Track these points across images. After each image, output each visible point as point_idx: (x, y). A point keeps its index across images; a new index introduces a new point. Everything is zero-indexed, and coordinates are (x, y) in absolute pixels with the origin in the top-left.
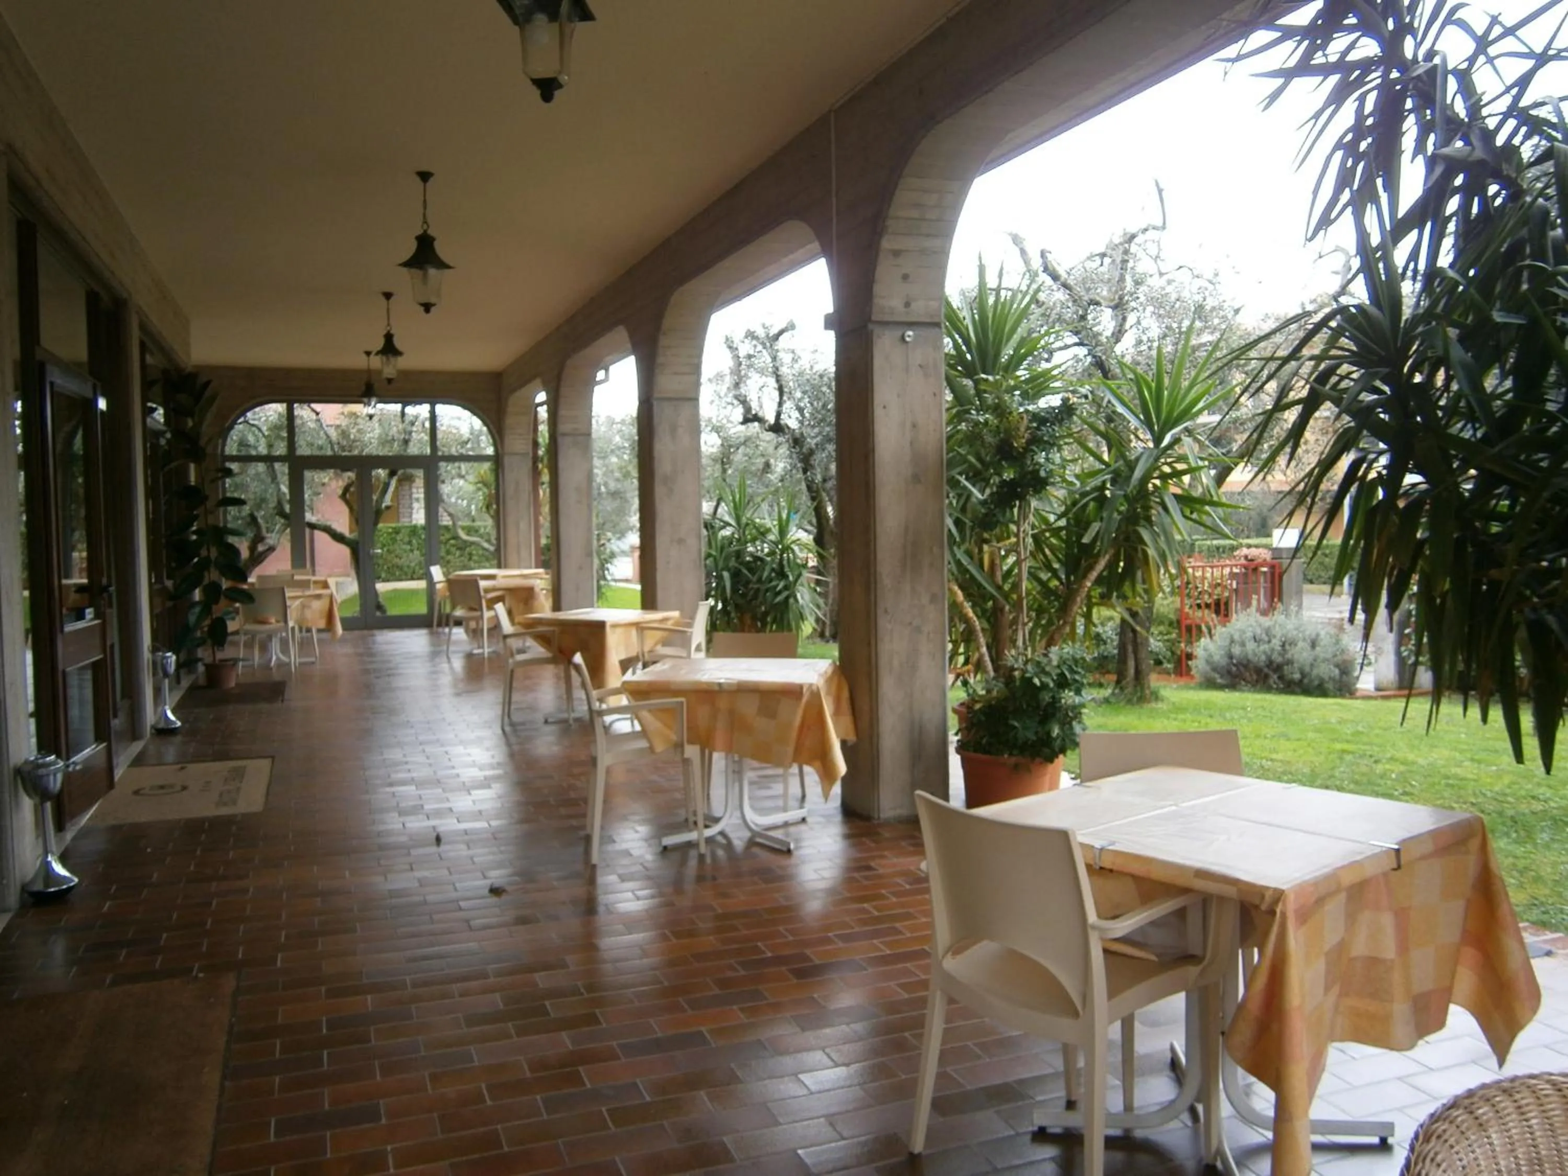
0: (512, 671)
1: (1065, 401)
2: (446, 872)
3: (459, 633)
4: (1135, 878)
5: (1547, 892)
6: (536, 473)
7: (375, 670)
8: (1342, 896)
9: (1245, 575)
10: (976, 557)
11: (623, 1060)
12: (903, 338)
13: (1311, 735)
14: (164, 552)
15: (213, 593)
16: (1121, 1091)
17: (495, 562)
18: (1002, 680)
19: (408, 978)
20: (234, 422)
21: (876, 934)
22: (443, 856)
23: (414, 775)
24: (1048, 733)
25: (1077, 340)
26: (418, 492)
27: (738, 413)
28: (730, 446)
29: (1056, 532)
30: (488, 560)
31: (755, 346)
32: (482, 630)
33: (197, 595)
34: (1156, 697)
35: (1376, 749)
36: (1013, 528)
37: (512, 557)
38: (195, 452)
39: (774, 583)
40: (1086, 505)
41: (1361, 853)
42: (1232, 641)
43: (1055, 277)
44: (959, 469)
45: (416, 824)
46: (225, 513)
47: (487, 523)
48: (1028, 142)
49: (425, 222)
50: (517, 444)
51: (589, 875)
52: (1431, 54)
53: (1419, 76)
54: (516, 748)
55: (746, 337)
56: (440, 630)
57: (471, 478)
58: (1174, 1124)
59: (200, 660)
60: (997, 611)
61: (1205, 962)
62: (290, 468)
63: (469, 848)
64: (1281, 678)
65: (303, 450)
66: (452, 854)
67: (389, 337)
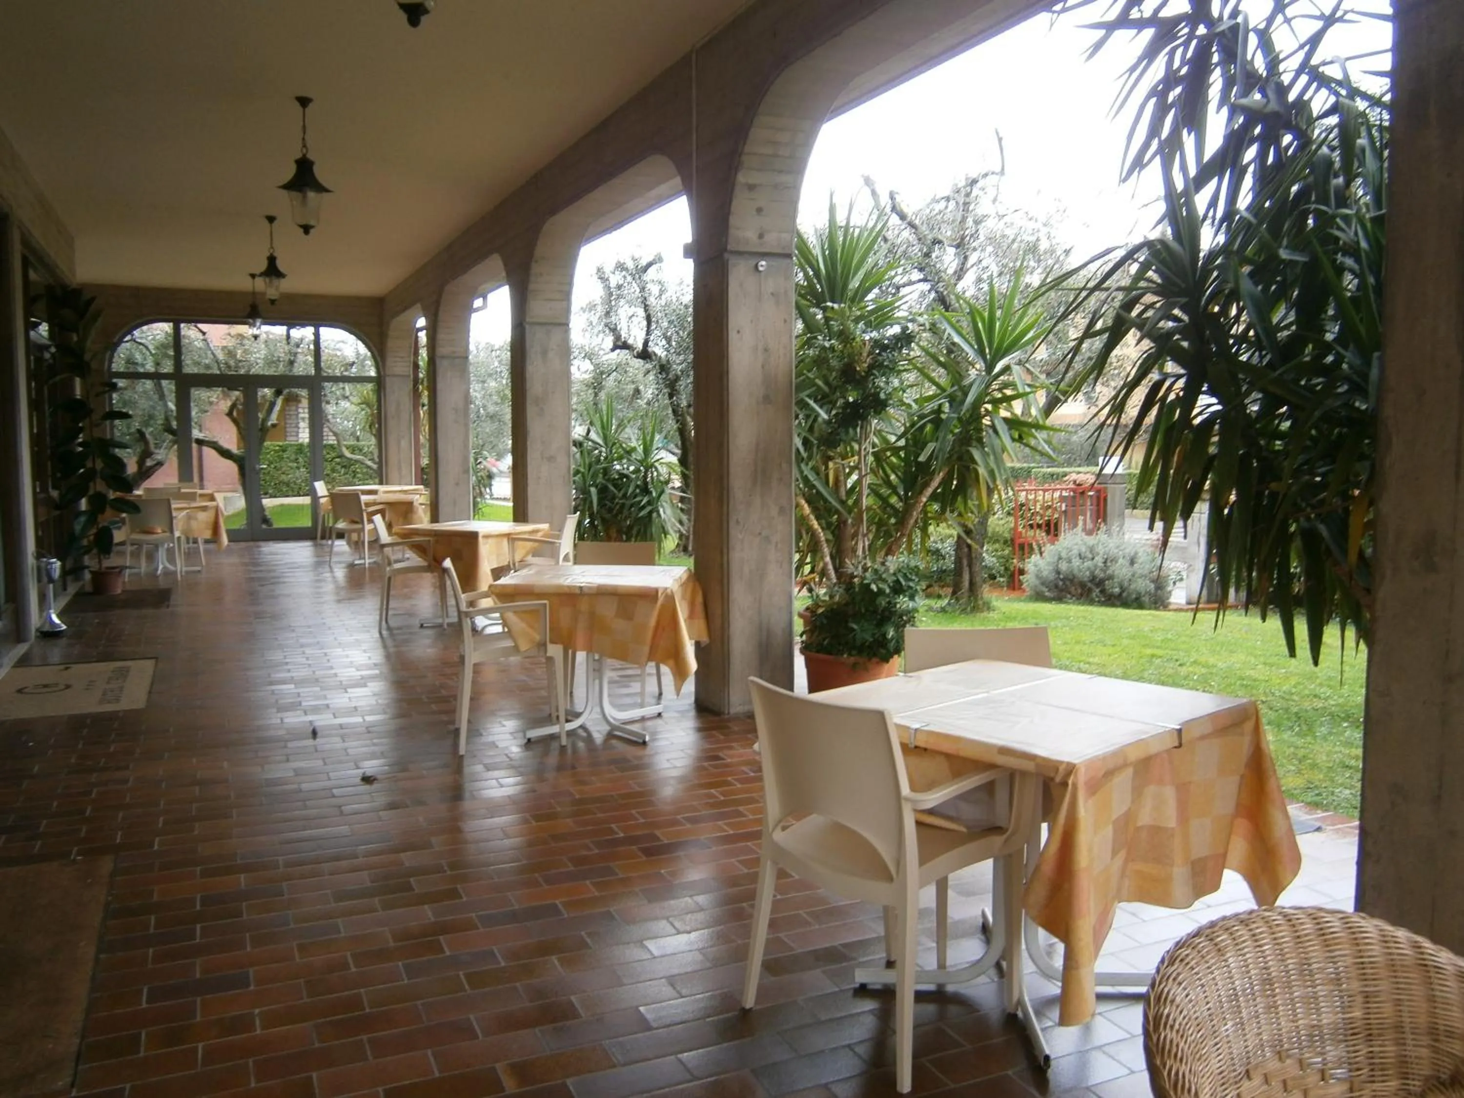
0: (390, 579)
1: (904, 329)
2: (320, 762)
3: (341, 545)
4: (948, 756)
5: (1321, 776)
6: (416, 394)
7: (259, 579)
8: (1130, 771)
9: (1074, 497)
10: (822, 475)
11: (482, 930)
12: (756, 266)
13: (1125, 642)
14: (49, 464)
15: (99, 503)
16: (935, 952)
17: (377, 480)
18: (844, 586)
19: (280, 858)
20: (121, 341)
21: (723, 816)
22: (319, 748)
23: (294, 674)
24: (884, 635)
25: (922, 276)
26: (304, 411)
27: (609, 342)
28: (602, 373)
29: (896, 450)
30: (371, 477)
31: (625, 277)
32: (363, 542)
33: (83, 504)
34: (988, 607)
35: (1182, 654)
36: (856, 447)
37: (393, 474)
38: (81, 368)
39: (638, 499)
40: (924, 425)
41: (1147, 733)
42: (1060, 558)
43: (903, 217)
44: (808, 392)
45: (294, 719)
46: (112, 427)
47: (370, 442)
48: (877, 88)
49: (304, 146)
50: (398, 366)
51: (457, 764)
52: (1235, 13)
53: (1223, 31)
54: (392, 650)
55: (617, 268)
56: (324, 542)
57: (355, 400)
58: (983, 979)
59: (88, 567)
60: (842, 523)
61: (1008, 833)
62: (176, 385)
63: (344, 741)
64: (1103, 591)
65: (189, 368)
66: (328, 747)
67: (272, 260)
